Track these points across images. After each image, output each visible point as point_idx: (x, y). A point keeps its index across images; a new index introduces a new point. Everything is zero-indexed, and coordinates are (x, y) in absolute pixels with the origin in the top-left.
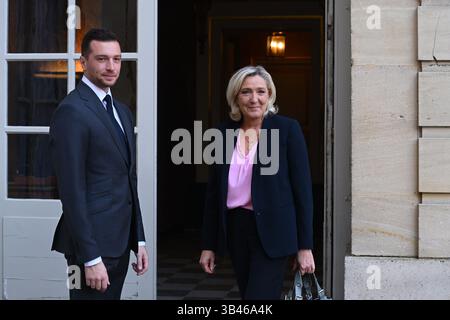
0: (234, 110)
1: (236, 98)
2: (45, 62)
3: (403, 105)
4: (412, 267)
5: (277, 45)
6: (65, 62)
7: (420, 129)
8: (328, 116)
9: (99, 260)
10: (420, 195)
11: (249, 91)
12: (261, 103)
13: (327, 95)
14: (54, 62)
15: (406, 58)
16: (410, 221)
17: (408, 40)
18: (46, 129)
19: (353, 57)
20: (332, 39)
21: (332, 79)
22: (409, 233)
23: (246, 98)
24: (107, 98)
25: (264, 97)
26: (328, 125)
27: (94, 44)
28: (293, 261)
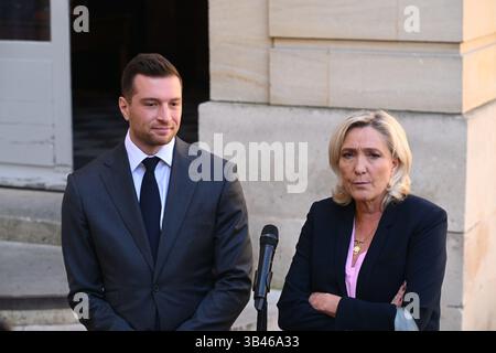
10: (273, 40)
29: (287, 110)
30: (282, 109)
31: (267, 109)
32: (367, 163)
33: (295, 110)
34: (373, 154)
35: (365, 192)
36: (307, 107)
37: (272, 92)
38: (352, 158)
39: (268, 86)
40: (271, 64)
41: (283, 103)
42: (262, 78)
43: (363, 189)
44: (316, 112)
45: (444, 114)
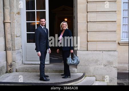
0: (61, 28)
1: (62, 26)
2: (32, 23)
3: (85, 28)
4: (87, 52)
5: (66, 20)
6: (35, 23)
7: (88, 32)
8: (74, 30)
9: (40, 52)
10: (88, 41)
11: (64, 25)
12: (65, 27)
13: (74, 27)
14: (33, 23)
15: (86, 21)
16: (86, 45)
17: (86, 18)
18: (34, 33)
19: (78, 21)
20: (75, 19)
21: (75, 25)
22: (86, 47)
23: (63, 26)
24: (44, 28)
25: (66, 26)
26: (74, 31)
27: (41, 20)
28: (70, 51)
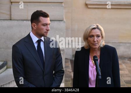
29: (17, 21)
30: (15, 21)
31: (11, 21)
32: (97, 39)
33: (19, 21)
34: (98, 36)
35: (96, 46)
36: (22, 20)
37: (12, 17)
38: (93, 38)
39: (11, 15)
40: (11, 9)
41: (16, 19)
42: (9, 13)
43: (96, 45)
44: (25, 21)
45: (59, 20)
